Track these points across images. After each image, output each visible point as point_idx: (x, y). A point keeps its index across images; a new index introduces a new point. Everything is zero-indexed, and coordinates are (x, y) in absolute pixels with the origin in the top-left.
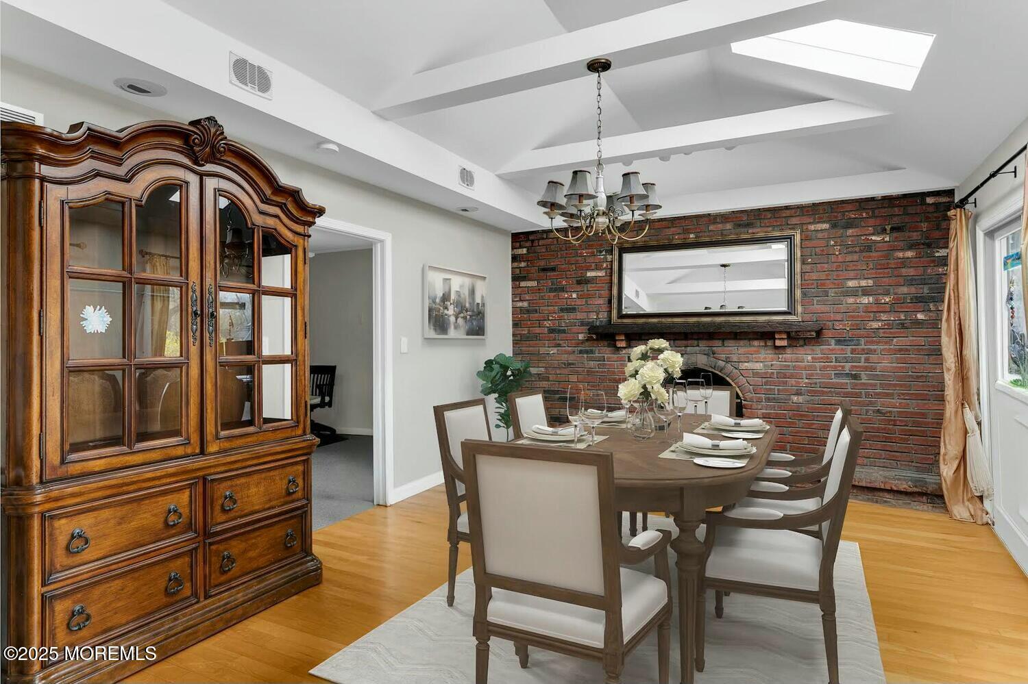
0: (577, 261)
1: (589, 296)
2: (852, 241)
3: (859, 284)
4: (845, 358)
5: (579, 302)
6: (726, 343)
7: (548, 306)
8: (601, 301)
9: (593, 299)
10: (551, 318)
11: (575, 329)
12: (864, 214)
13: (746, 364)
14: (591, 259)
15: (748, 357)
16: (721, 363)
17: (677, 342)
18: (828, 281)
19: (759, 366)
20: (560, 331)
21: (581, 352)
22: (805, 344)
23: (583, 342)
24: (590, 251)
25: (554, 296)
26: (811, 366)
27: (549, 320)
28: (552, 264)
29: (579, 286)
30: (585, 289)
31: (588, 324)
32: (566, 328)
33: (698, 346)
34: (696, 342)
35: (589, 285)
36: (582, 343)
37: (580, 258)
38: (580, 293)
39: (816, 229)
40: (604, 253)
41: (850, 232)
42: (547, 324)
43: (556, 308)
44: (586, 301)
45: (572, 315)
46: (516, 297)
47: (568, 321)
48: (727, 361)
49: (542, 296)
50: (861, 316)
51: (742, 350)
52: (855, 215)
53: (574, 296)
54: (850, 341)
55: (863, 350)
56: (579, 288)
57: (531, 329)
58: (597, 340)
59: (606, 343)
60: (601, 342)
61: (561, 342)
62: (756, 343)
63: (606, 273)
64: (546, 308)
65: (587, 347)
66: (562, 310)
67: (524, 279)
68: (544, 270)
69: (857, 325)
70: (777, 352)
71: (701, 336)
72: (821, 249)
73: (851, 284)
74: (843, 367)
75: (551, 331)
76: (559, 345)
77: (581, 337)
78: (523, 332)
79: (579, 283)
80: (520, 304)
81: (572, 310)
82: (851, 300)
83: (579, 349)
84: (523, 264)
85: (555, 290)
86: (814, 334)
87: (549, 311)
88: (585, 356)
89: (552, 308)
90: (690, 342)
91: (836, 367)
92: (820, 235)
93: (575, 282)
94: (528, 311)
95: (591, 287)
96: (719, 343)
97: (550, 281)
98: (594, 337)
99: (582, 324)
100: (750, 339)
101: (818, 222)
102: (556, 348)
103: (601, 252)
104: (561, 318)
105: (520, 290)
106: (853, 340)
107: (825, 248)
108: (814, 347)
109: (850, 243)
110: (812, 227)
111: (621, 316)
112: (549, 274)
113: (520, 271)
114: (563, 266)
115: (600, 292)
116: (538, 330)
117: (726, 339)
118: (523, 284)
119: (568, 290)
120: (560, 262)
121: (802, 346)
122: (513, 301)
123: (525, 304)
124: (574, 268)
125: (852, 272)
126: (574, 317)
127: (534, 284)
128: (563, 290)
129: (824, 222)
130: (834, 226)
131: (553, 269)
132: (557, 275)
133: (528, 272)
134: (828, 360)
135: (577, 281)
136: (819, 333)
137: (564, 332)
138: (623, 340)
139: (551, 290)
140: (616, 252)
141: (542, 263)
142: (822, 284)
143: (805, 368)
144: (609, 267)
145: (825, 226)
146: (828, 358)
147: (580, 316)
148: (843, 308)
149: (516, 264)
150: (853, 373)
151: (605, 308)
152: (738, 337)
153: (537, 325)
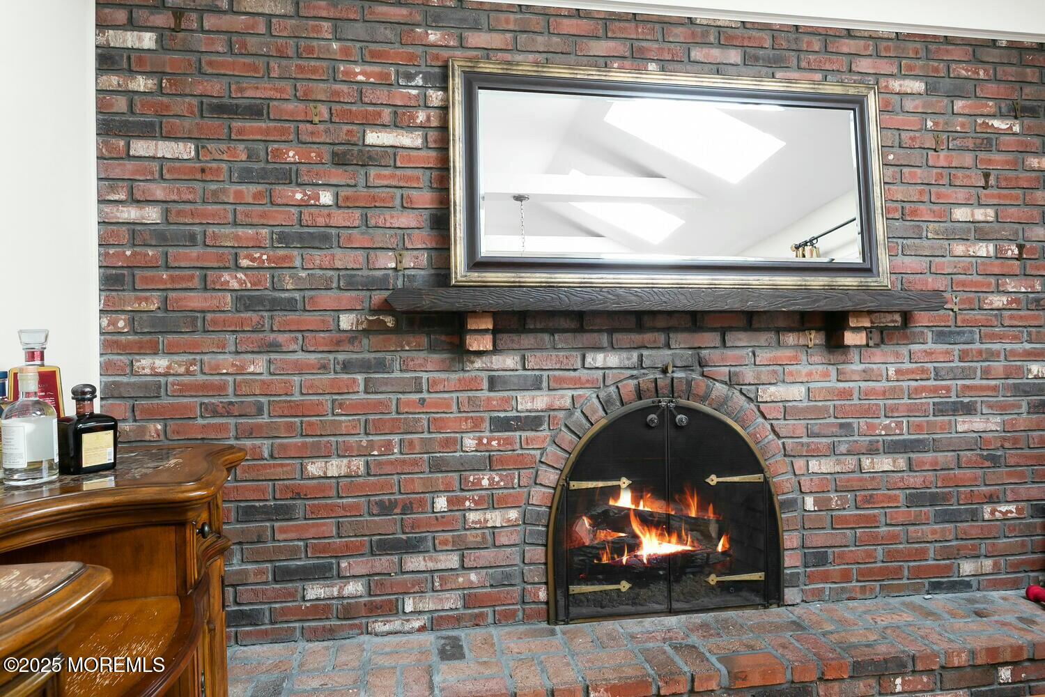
0: (337, 93)
1: (374, 204)
2: (963, 125)
3: (973, 215)
4: (952, 369)
5: (339, 218)
6: (731, 338)
7: (235, 224)
8: (406, 219)
9: (387, 213)
10: (245, 263)
11: (328, 299)
12: (981, 73)
13: (772, 389)
14: (381, 95)
15: (775, 372)
16: (720, 389)
17: (616, 336)
18: (921, 206)
19: (796, 393)
20: (276, 305)
21: (346, 367)
22: (882, 342)
23: (353, 336)
24: (377, 69)
25: (257, 196)
26: (893, 389)
27: (238, 267)
28: (249, 93)
29: (340, 170)
30: (362, 181)
31: (370, 285)
32: (297, 295)
33: (668, 346)
34: (662, 338)
35: (373, 172)
36: (352, 340)
37: (344, 87)
38: (344, 192)
39: (904, 89)
40: (419, 81)
41: (959, 105)
42: (234, 280)
43: (265, 231)
44: (365, 218)
45: (318, 257)
46: (113, 189)
47: (303, 274)
48: (732, 382)
49: (215, 193)
50: (976, 284)
51: (764, 356)
52: (967, 70)
53: (326, 198)
54: (958, 333)
55: (980, 352)
56: (338, 176)
57: (171, 295)
58: (396, 330)
59: (424, 340)
60: (411, 338)
61: (281, 338)
62: (791, 338)
63: (426, 139)
64: (227, 230)
65: (364, 352)
66: (284, 239)
67: (148, 131)
68: (223, 110)
69: (970, 301)
70: (833, 358)
71: (673, 322)
72: (912, 134)
73: (961, 214)
74: (948, 389)
75: (246, 301)
76: (273, 348)
77: (346, 322)
78: (144, 306)
79: (340, 160)
80: (130, 213)
81: (320, 239)
82: (959, 249)
83: (341, 357)
84: (141, 83)
85: (262, 177)
86: (898, 317)
87: (237, 238)
88: (360, 378)
89: (250, 231)
90: (648, 337)
91: (935, 389)
92: (909, 105)
93: (327, 157)
94: (161, 237)
95: (379, 176)
96: (712, 338)
97: (241, 146)
98: (390, 321)
99: (351, 284)
100: (778, 331)
101: (906, 76)
102: (265, 357)
103: (410, 77)
104: (279, 266)
105: (130, 165)
106: (964, 333)
107: (917, 134)
108: (898, 348)
109: (958, 129)
110: (896, 85)
111: (477, 264)
112: (237, 124)
113: (131, 105)
114: (290, 106)
115: (405, 192)
116: (196, 300)
117: (731, 329)
118: (141, 147)
119: (305, 179)
120: (281, 91)
121: (877, 345)
122: (101, 201)
123: (152, 215)
124: (326, 116)
125: (961, 190)
126: (326, 264)
127: (185, 150)
128: (288, 176)
129: (916, 77)
130: (931, 90)
131: (256, 111)
132: (267, 131)
133: (163, 110)
134: (923, 374)
135: (334, 154)
136: (907, 317)
137: (290, 306)
138: (486, 331)
139: (247, 177)
140: (457, 84)
141: (215, 88)
142: (914, 212)
143: (884, 392)
144: (435, 123)
145: (918, 86)
146: (923, 371)
147: (345, 259)
148: (947, 264)
149: (113, 81)
150: (966, 400)
151: (423, 239)
152: (755, 325)
153: (196, 283)
